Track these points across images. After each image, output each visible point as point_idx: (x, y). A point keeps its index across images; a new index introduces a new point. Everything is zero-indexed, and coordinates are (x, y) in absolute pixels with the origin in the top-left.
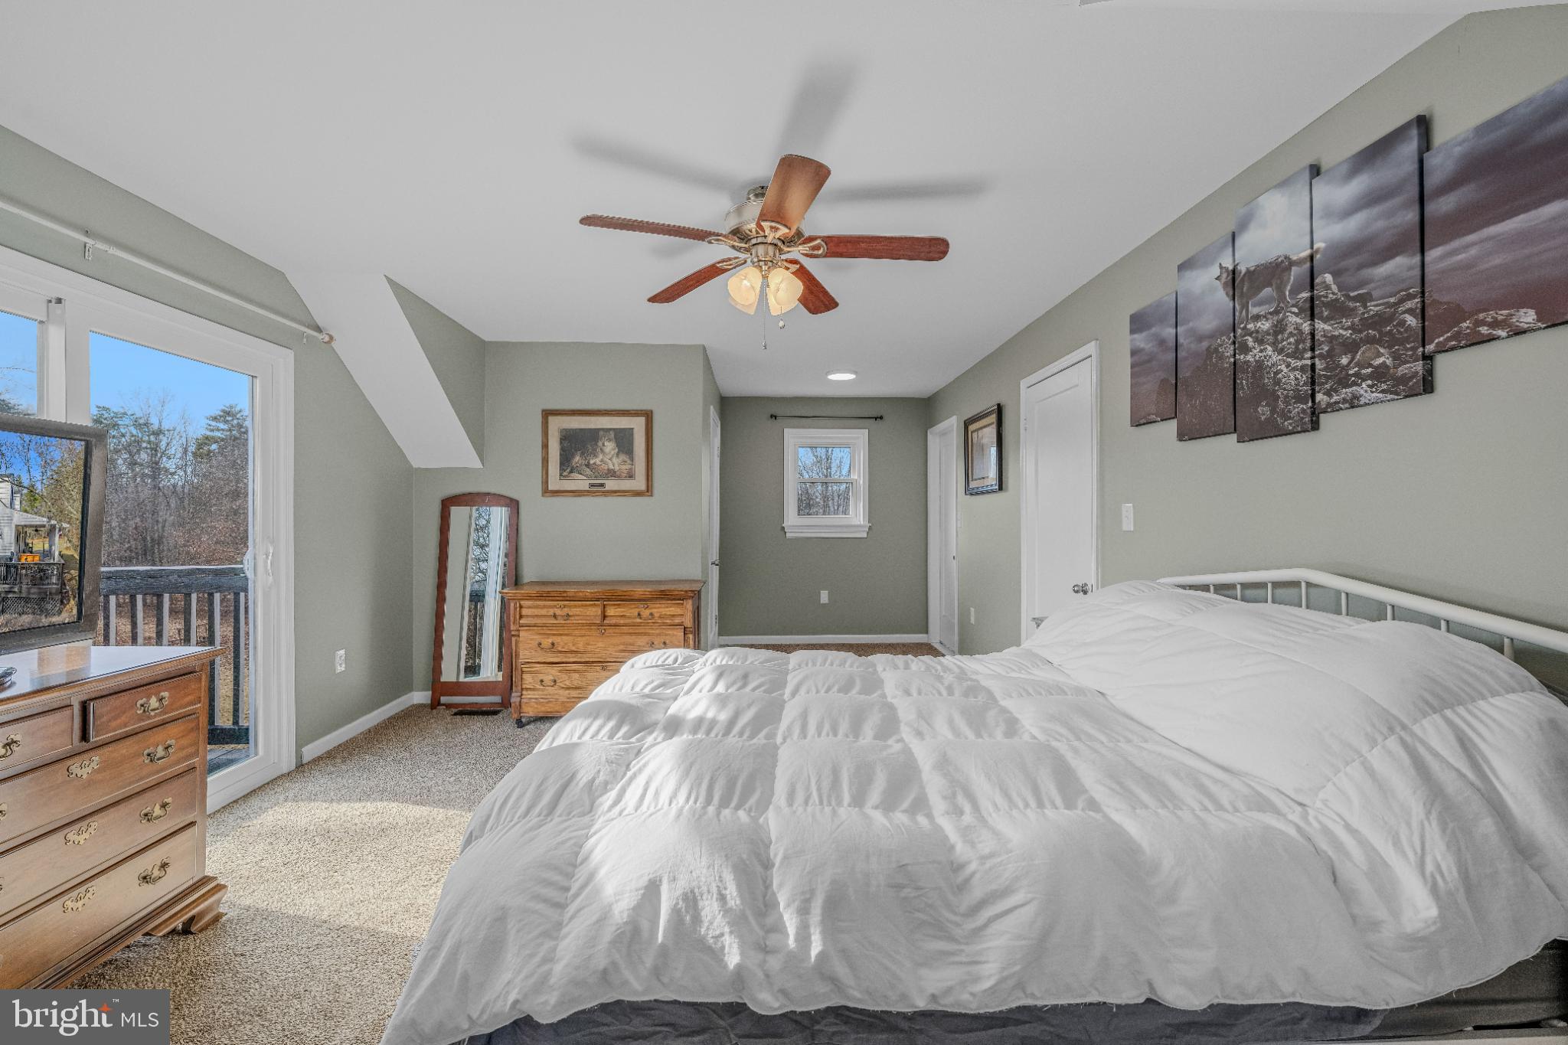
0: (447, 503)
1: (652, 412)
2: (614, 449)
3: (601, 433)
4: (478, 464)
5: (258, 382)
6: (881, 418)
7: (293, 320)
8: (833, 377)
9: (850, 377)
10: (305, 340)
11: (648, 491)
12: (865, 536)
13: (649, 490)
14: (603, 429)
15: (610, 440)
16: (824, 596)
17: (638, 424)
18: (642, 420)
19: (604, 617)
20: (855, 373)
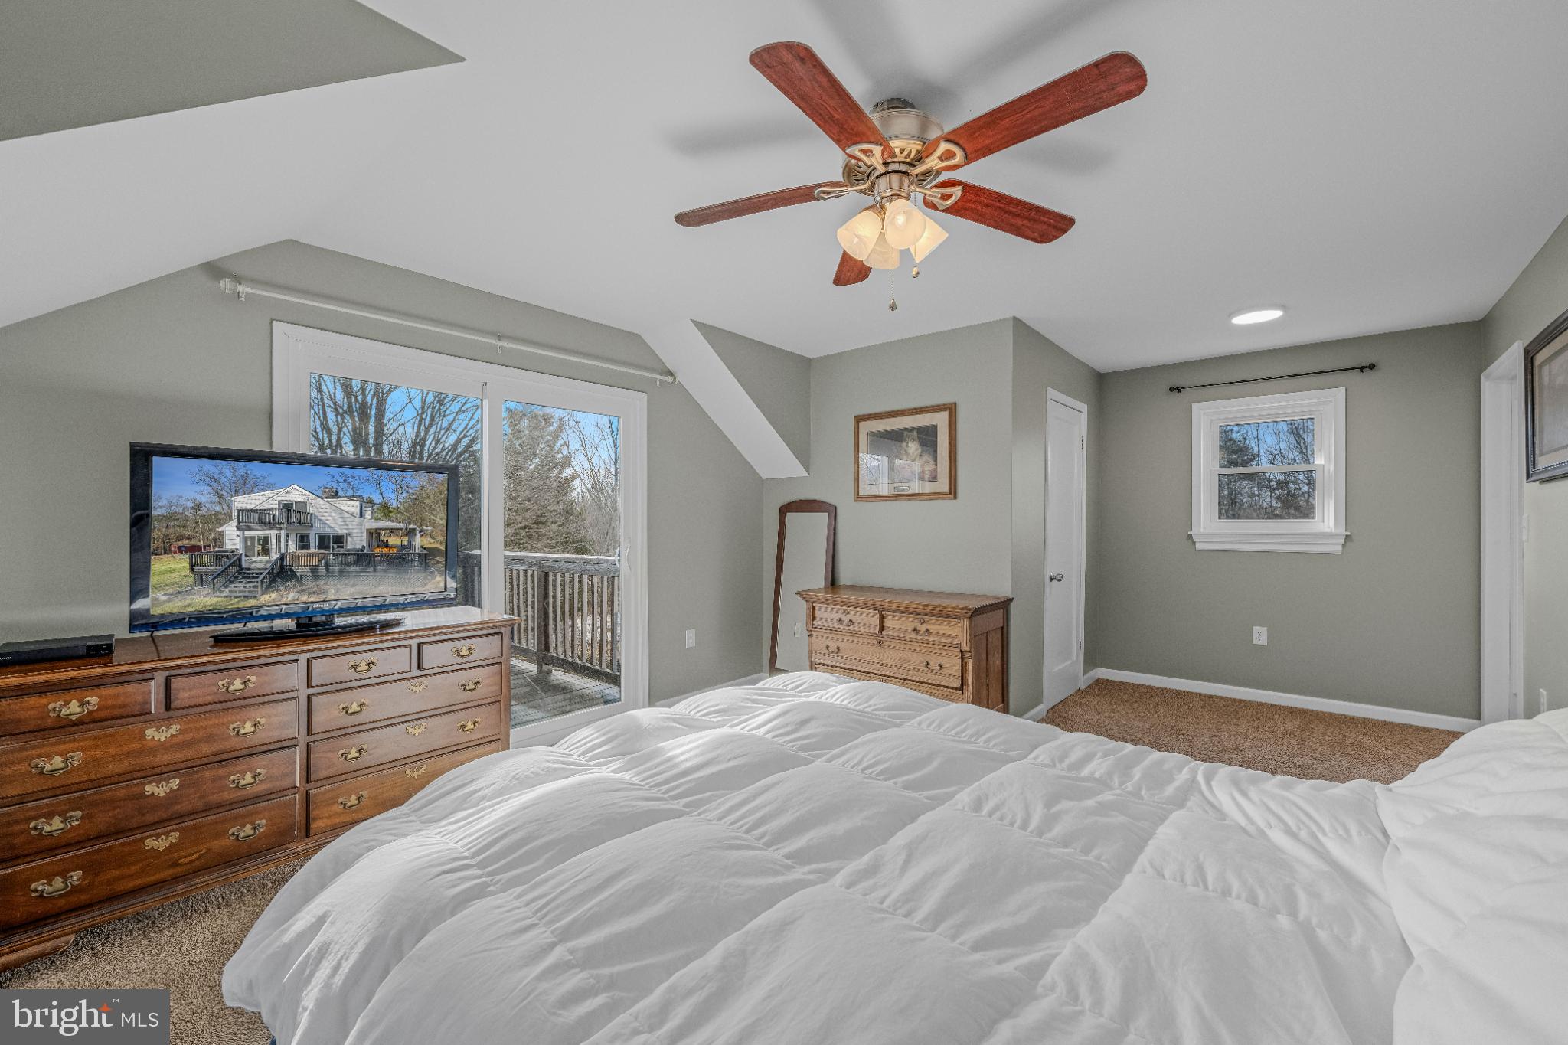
0: (785, 509)
1: (955, 404)
2: (917, 450)
3: (906, 433)
4: (805, 474)
5: (621, 420)
6: (1372, 367)
7: (646, 369)
8: (1242, 320)
9: (1275, 314)
10: (658, 384)
11: (950, 493)
12: (1339, 549)
13: (953, 492)
14: (906, 429)
15: (914, 440)
16: (1260, 636)
17: (941, 420)
18: (945, 415)
19: (883, 628)
20: (1283, 307)
